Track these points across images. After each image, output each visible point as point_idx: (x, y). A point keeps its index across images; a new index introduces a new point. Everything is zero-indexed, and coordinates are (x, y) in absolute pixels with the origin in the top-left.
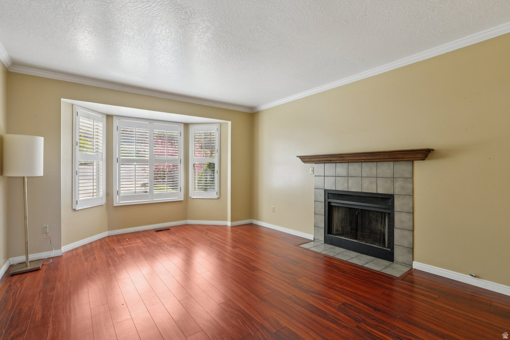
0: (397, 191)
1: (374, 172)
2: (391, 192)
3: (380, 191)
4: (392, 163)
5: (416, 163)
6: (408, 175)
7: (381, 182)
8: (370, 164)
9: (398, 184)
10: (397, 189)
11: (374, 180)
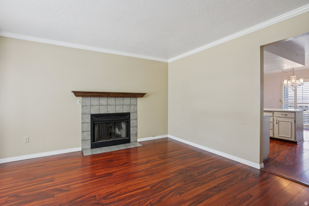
0: (131, 111)
1: (122, 102)
2: (129, 112)
3: (125, 112)
4: (129, 98)
5: (138, 98)
6: (135, 104)
7: (125, 107)
8: (120, 98)
9: (132, 107)
10: (131, 110)
11: (122, 106)
